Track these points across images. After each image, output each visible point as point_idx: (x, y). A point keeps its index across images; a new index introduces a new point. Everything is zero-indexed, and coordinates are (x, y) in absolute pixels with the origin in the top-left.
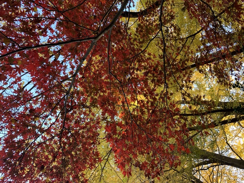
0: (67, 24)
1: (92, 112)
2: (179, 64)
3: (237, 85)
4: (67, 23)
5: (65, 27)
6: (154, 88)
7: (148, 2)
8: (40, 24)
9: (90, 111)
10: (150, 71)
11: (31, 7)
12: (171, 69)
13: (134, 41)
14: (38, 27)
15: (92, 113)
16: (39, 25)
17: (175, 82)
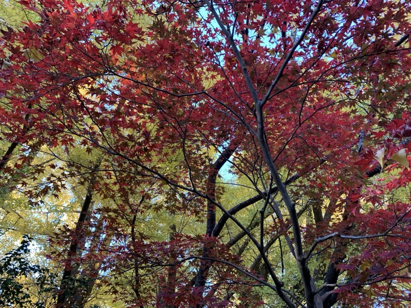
0: (289, 79)
1: (146, 13)
2: (129, 187)
3: (25, 248)
4: (290, 81)
5: (288, 75)
6: (118, 133)
7: (224, 191)
8: (316, 46)
9: (149, 11)
10: (147, 143)
11: (341, 53)
12: (129, 172)
13: (198, 146)
14: (316, 41)
15: (143, 12)
16: (316, 44)
17: (106, 168)
